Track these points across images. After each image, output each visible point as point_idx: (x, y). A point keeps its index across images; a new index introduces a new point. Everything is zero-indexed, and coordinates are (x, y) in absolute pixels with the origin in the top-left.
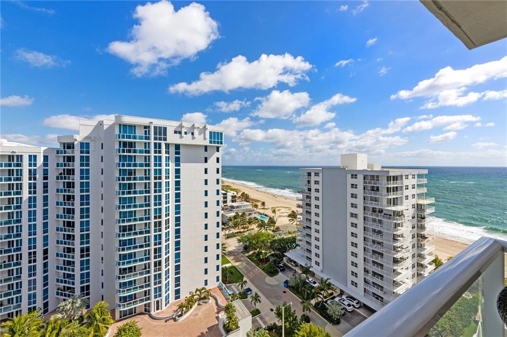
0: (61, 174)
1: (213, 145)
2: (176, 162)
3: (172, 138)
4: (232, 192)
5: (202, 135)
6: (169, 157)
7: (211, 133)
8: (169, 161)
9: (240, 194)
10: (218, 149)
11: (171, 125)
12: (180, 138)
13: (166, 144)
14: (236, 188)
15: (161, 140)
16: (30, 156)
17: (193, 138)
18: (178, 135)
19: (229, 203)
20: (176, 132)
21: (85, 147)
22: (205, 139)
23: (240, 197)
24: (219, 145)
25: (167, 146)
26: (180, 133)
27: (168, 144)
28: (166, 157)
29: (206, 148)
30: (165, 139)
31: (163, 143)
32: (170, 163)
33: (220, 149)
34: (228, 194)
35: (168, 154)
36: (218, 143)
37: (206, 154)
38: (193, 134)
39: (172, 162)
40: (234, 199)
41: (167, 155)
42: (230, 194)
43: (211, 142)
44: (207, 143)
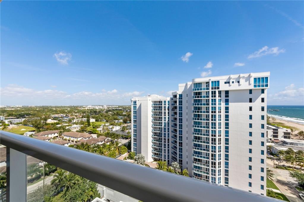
0: (173, 108)
1: (257, 88)
2: (225, 102)
3: (223, 87)
4: (285, 129)
5: (248, 82)
6: (221, 99)
7: (255, 79)
8: (221, 102)
10: (263, 91)
11: (222, 79)
12: (229, 86)
13: (219, 91)
15: (216, 89)
16: (164, 101)
17: (239, 85)
19: (281, 138)
20: (226, 83)
21: (181, 96)
22: (250, 84)
23: (296, 135)
24: (264, 88)
25: (220, 92)
26: (229, 83)
27: (221, 91)
28: (219, 99)
29: (251, 91)
30: (218, 88)
31: (217, 91)
32: (222, 103)
33: (265, 91)
34: (279, 130)
35: (221, 97)
36: (263, 86)
37: (251, 96)
38: (239, 82)
39: (223, 102)
40: (287, 135)
41: (220, 98)
42: (281, 132)
43: (255, 86)
44: (252, 87)
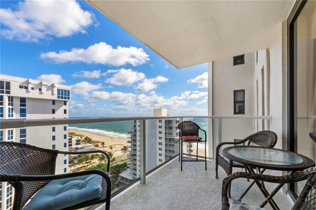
1: (60, 99)
2: (20, 113)
3: (16, 92)
4: (77, 137)
5: (50, 91)
6: (12, 109)
7: (58, 90)
8: (12, 112)
9: (83, 139)
10: (65, 103)
11: (15, 82)
12: (26, 92)
13: (9, 97)
14: (80, 134)
15: (4, 93)
17: (41, 93)
18: (24, 90)
19: (74, 146)
20: (21, 87)
22: (53, 94)
23: (83, 141)
24: (67, 100)
25: (11, 99)
26: (26, 88)
27: (12, 98)
28: (9, 108)
29: (54, 102)
30: (8, 92)
31: (6, 96)
32: (14, 113)
33: (67, 103)
34: (73, 139)
35: (12, 105)
36: (65, 98)
37: (54, 107)
38: (40, 90)
39: (16, 113)
40: (78, 142)
41: (11, 107)
42: (74, 139)
43: (59, 97)
44: (55, 97)
